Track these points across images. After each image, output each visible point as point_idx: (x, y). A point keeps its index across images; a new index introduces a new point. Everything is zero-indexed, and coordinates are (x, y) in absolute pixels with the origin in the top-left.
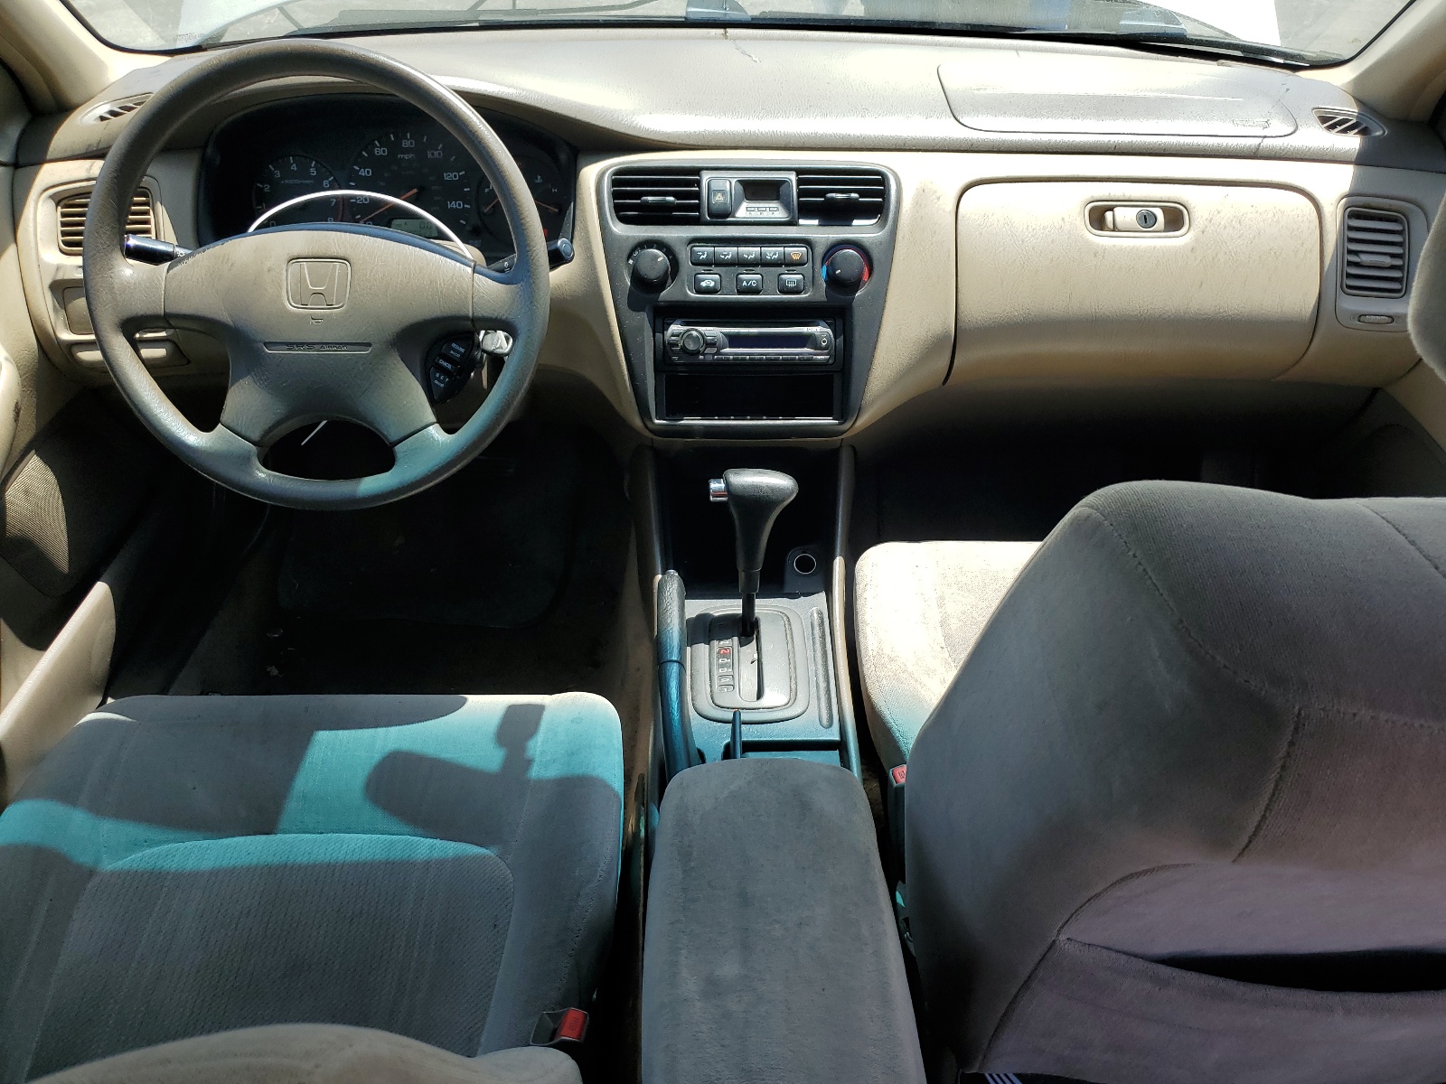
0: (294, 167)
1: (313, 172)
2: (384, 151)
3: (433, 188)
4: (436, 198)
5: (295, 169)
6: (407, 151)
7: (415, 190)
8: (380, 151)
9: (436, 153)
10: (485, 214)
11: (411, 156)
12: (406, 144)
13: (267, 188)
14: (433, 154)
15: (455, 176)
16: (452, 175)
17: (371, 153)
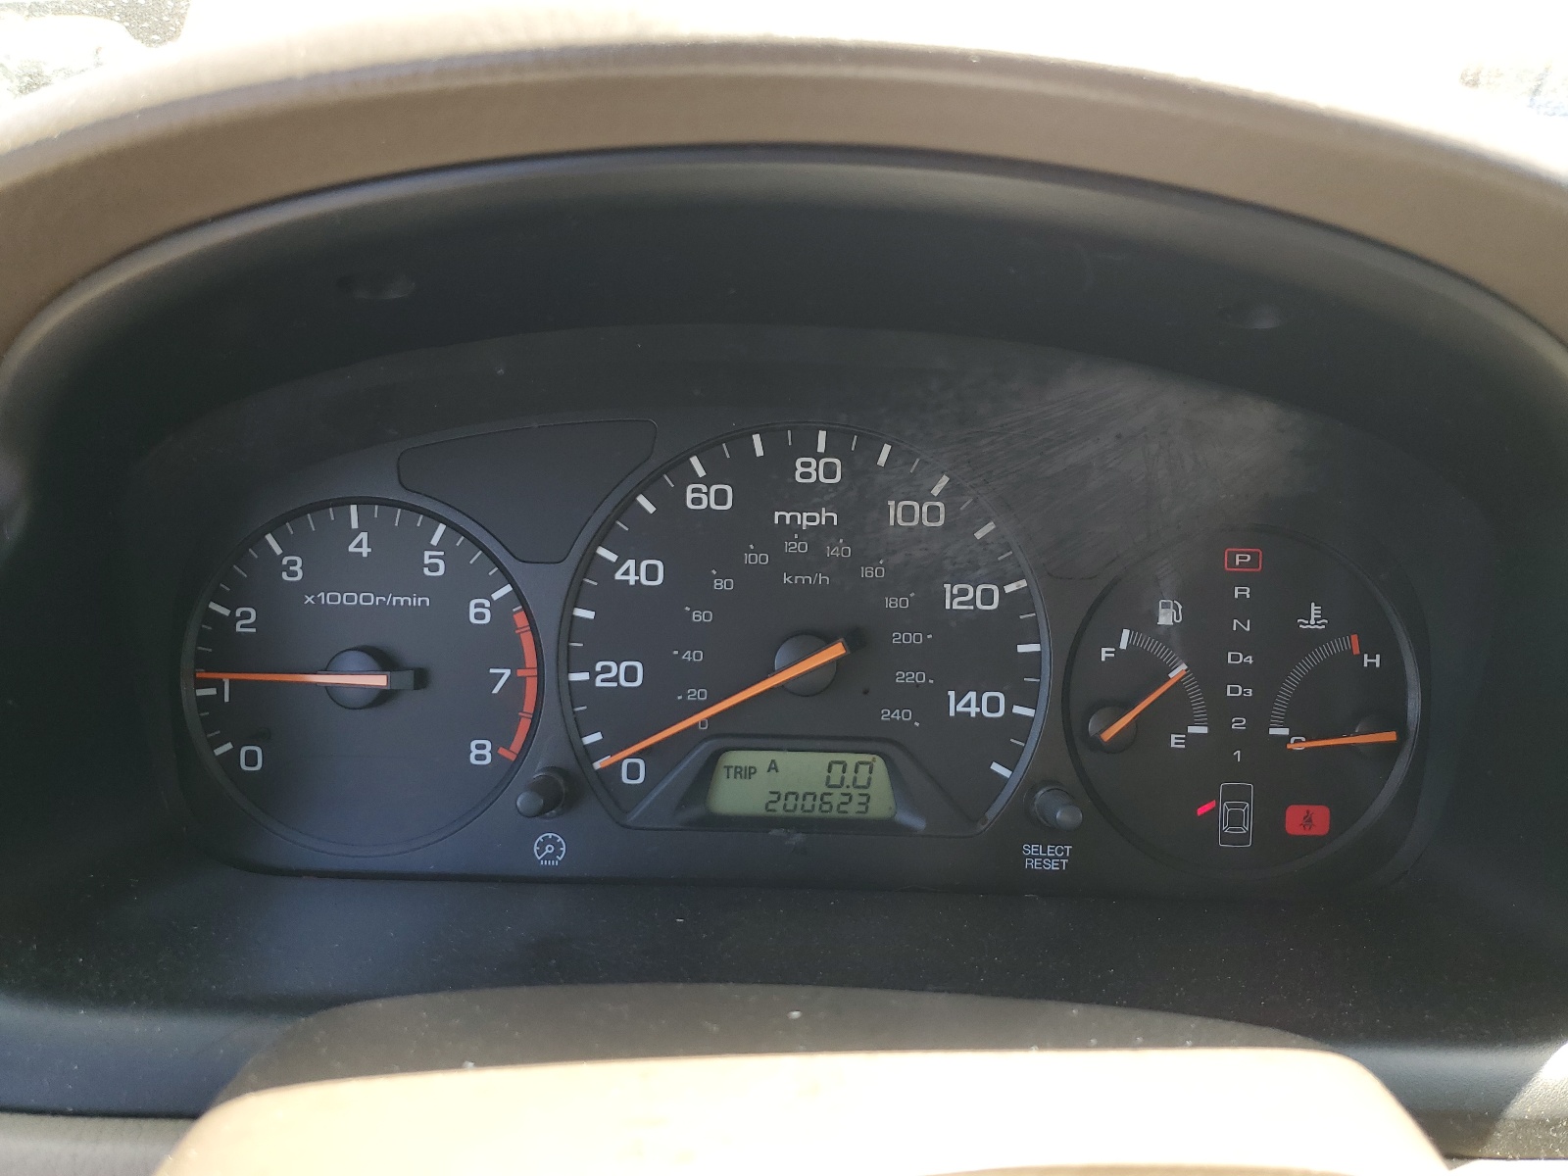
0: (361, 546)
1: (434, 563)
2: (721, 497)
3: (899, 638)
4: (903, 678)
5: (365, 551)
6: (808, 497)
7: (837, 650)
8: (702, 497)
9: (920, 510)
10: (1095, 744)
11: (821, 518)
12: (809, 470)
13: (247, 621)
14: (908, 513)
15: (987, 597)
16: (975, 593)
17: (671, 502)
